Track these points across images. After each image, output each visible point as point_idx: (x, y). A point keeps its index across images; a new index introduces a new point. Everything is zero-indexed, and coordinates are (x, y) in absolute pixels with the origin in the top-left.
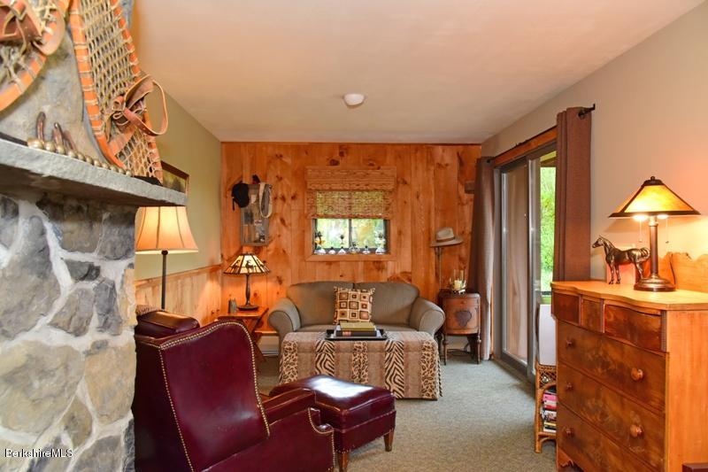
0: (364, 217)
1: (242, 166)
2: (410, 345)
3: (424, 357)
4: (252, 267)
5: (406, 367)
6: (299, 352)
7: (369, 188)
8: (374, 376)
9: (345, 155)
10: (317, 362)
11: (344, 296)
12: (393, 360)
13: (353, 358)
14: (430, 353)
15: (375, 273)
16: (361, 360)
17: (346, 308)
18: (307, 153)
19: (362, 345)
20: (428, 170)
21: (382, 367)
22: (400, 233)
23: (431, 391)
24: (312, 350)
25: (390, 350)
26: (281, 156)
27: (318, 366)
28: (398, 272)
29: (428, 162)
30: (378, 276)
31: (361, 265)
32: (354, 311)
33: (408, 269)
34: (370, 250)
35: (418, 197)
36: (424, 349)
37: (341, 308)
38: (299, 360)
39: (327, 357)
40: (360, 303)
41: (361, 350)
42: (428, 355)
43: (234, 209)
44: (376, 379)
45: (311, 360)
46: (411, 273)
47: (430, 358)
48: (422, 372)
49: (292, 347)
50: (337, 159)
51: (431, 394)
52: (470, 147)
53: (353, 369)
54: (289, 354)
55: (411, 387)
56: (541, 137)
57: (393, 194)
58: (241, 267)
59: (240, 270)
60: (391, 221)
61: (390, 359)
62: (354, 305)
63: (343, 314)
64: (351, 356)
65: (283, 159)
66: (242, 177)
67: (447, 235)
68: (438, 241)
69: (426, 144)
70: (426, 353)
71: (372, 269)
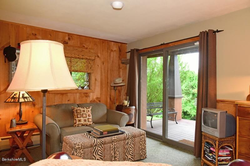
0: (81, 72)
1: (10, 37)
2: (136, 134)
3: (141, 139)
4: (26, 98)
5: (134, 146)
6: (84, 149)
7: (83, 57)
8: (121, 154)
9: (71, 39)
10: (94, 152)
11: (79, 111)
12: (129, 143)
13: (112, 146)
14: (143, 137)
15: (85, 98)
16: (116, 146)
17: (81, 117)
18: (51, 36)
19: (116, 139)
20: (108, 52)
21: (124, 148)
22: (96, 80)
23: (144, 155)
24: (91, 146)
25: (128, 139)
26: (36, 35)
27: (94, 154)
28: (95, 97)
29: (107, 49)
30: (86, 100)
31: (78, 94)
32: (85, 119)
33: (99, 96)
34: (81, 87)
35: (103, 64)
36: (141, 136)
37: (78, 118)
38: (84, 153)
39: (99, 148)
40: (87, 114)
41: (115, 141)
42: (143, 138)
43: (5, 62)
44: (121, 155)
45: (91, 152)
46: (100, 98)
47: (143, 139)
48: (141, 146)
49: (80, 146)
50: (67, 41)
51: (144, 156)
52: (123, 44)
53: (112, 152)
54: (78, 151)
55: (136, 155)
56: (181, 41)
57: (93, 61)
58: (19, 98)
59: (19, 100)
60: (92, 74)
61: (128, 143)
62: (85, 116)
63: (80, 121)
64: (111, 145)
65: (36, 36)
66: (9, 43)
67: (119, 81)
68: (115, 84)
69: (107, 40)
70: (142, 137)
71: (83, 97)
